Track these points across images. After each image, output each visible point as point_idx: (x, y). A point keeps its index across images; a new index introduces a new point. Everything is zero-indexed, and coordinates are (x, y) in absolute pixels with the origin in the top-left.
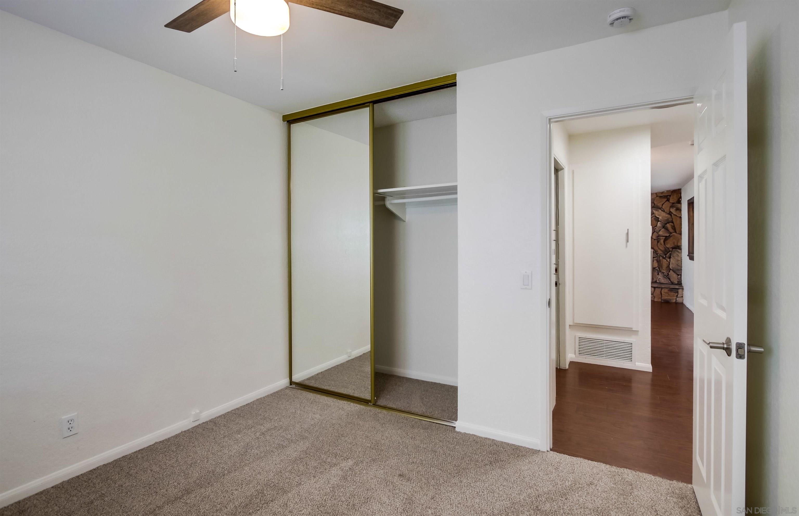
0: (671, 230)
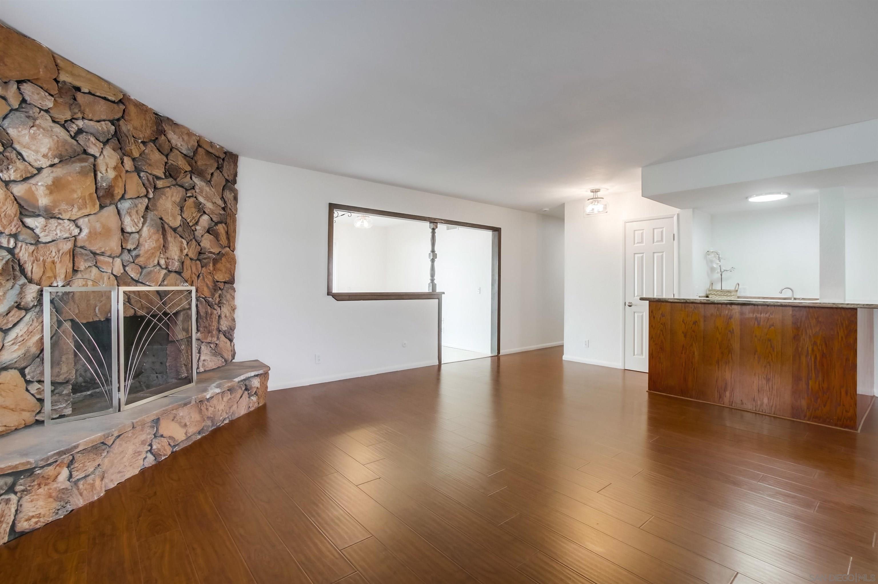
0: (223, 240)
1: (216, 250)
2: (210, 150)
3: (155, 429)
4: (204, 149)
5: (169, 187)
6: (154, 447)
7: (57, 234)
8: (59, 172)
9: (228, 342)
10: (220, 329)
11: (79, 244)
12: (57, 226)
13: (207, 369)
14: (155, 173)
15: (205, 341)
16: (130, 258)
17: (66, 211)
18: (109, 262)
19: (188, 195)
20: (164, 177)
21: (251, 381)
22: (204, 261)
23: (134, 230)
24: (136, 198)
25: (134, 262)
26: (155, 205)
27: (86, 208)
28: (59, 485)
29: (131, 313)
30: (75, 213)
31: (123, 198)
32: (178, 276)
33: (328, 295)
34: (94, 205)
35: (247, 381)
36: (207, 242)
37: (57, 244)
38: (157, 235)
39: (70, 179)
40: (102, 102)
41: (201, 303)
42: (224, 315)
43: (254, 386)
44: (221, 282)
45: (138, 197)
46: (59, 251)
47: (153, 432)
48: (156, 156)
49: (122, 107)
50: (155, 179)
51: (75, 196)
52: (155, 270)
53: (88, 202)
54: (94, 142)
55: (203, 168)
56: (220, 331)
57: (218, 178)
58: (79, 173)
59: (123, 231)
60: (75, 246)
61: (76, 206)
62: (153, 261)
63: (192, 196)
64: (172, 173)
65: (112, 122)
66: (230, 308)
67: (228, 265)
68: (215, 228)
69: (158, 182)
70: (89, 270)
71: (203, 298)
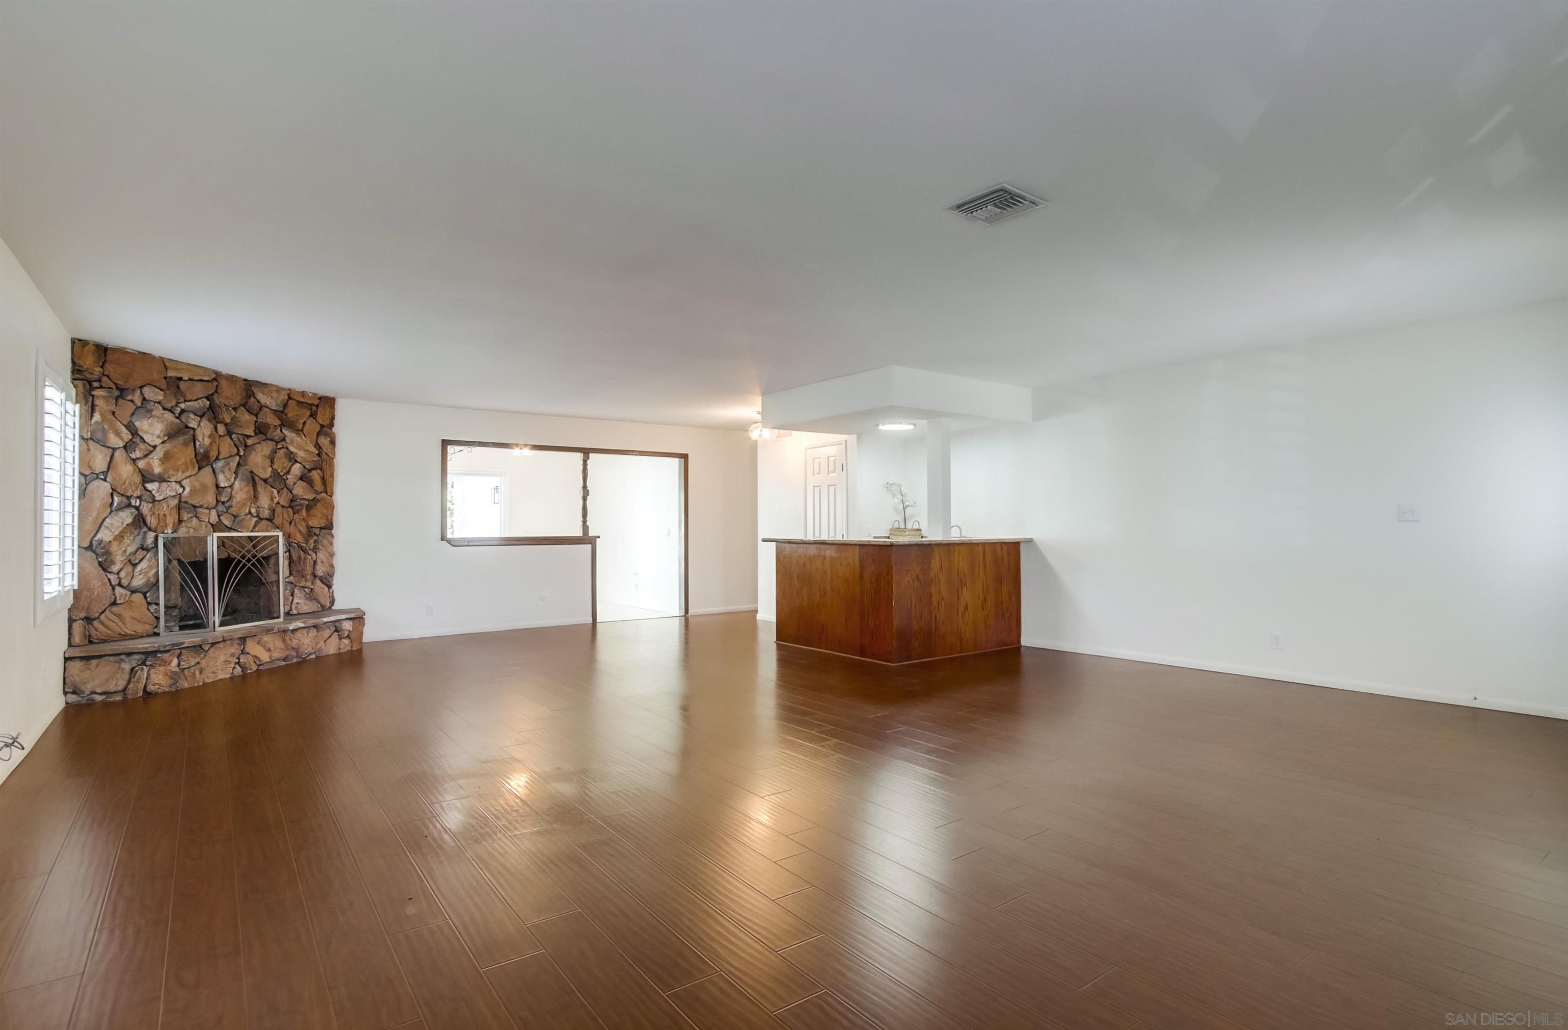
0: (319, 486)
1: (311, 497)
2: (302, 400)
3: (242, 647)
4: (295, 400)
5: (259, 443)
6: (241, 660)
7: (167, 494)
8: (167, 446)
9: (326, 589)
10: (316, 574)
11: (183, 500)
12: (167, 488)
13: (301, 612)
14: (245, 433)
15: (299, 585)
16: (223, 509)
17: (173, 475)
18: (206, 513)
19: (278, 447)
20: (253, 435)
21: (341, 623)
22: (296, 507)
23: (227, 485)
24: (228, 457)
25: (227, 512)
26: (246, 460)
27: (188, 471)
28: (172, 668)
29: (224, 555)
30: (180, 476)
31: (217, 459)
32: (269, 523)
33: (442, 540)
34: (194, 468)
35: (337, 623)
36: (300, 490)
37: (167, 501)
38: (247, 487)
39: (176, 450)
40: (199, 384)
41: (294, 547)
42: (320, 561)
43: (344, 628)
44: (316, 528)
45: (230, 456)
46: (168, 506)
47: (241, 648)
48: (245, 417)
49: (215, 383)
50: (245, 438)
51: (180, 463)
52: (247, 518)
53: (189, 466)
54: (193, 418)
55: (293, 419)
56: (315, 577)
57: (312, 427)
58: (182, 444)
59: (217, 486)
60: (180, 501)
61: (180, 471)
62: (245, 510)
63: (283, 448)
64: (261, 430)
65: (208, 398)
66: (327, 554)
67: (324, 510)
68: (308, 474)
69: (248, 441)
70: (191, 519)
71: (295, 543)
